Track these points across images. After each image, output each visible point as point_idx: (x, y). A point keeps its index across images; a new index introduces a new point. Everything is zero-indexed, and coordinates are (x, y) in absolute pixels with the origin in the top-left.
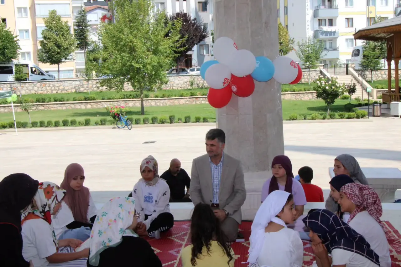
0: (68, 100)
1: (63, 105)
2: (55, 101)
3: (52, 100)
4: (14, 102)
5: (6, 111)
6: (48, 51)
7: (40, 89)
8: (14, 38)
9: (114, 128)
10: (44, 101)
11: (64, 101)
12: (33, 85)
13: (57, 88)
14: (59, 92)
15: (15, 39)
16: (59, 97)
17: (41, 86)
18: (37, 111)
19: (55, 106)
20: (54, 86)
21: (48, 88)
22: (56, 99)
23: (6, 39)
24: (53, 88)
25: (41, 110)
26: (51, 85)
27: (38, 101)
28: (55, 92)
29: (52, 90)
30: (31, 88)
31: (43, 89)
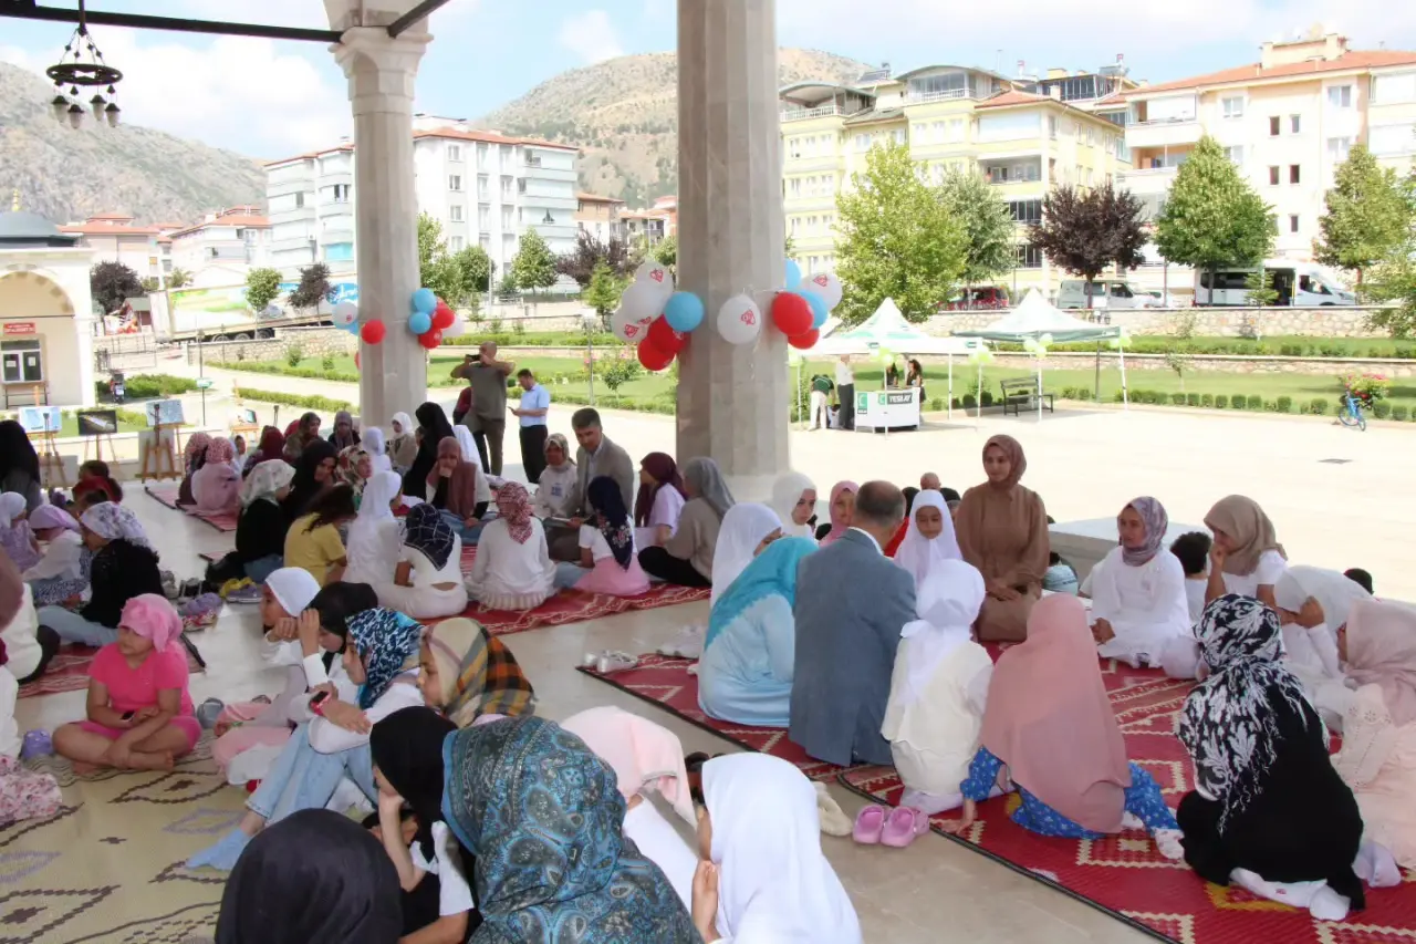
0: (1355, 355)
1: (1340, 365)
2: (1325, 354)
3: (1318, 351)
4: (1125, 350)
5: (1213, 368)
6: (1335, 240)
7: (1308, 325)
8: (1264, 211)
9: (1336, 423)
10: (1297, 352)
11: (1345, 355)
12: (1292, 316)
13: (1348, 326)
14: (1352, 334)
15: (1268, 213)
16: (1334, 347)
17: (1310, 317)
18: (1279, 375)
19: (1322, 365)
20: (1341, 319)
21: (1325, 323)
22: (1327, 350)
23: (1245, 214)
24: (1339, 325)
25: (1288, 372)
26: (1334, 318)
27: (1285, 351)
28: (1341, 334)
29: (1335, 330)
30: (1286, 322)
31: (1316, 325)
